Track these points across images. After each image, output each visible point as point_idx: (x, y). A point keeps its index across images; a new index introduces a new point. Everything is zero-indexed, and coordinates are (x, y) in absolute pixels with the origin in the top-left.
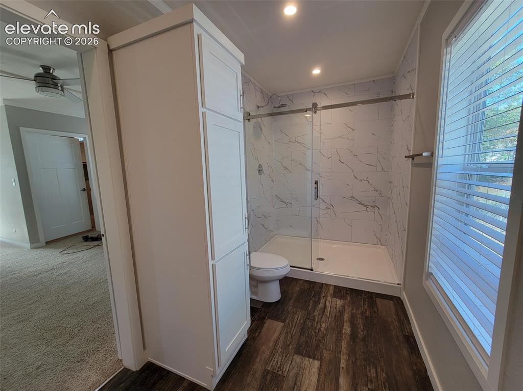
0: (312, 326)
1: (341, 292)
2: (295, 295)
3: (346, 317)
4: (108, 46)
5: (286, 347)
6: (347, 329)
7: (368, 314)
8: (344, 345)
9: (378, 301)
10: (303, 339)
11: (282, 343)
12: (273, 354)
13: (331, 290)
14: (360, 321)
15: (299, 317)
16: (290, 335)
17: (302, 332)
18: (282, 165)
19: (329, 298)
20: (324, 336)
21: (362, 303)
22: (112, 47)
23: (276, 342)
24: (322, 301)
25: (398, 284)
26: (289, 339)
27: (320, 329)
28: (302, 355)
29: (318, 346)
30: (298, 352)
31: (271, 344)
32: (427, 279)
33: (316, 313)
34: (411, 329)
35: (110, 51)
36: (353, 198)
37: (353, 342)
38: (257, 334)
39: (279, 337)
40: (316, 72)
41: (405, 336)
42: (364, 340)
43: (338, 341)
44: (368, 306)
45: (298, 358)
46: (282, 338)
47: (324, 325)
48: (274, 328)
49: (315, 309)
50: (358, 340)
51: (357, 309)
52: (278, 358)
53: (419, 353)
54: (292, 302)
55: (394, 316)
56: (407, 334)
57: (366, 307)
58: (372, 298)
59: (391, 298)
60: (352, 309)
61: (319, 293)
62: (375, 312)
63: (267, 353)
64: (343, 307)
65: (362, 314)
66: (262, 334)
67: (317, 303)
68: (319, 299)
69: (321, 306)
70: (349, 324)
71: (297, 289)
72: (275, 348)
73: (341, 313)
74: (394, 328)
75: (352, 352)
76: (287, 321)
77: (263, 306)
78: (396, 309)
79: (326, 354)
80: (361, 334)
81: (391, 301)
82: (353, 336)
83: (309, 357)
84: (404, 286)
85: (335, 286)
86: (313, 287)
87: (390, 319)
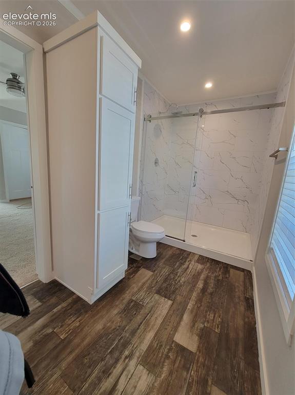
0: (174, 278)
1: (203, 259)
2: (167, 257)
3: (202, 277)
4: (43, 49)
5: (150, 288)
6: (200, 285)
7: (220, 278)
8: (195, 294)
9: (232, 271)
10: (165, 285)
11: (148, 285)
12: (139, 290)
13: (196, 258)
14: (212, 281)
15: (166, 271)
16: (155, 281)
17: (165, 280)
18: (175, 161)
19: (193, 262)
20: (181, 286)
21: (218, 269)
22: (45, 50)
23: (144, 284)
24: (187, 263)
25: (251, 261)
26: (154, 283)
27: (179, 281)
28: (160, 295)
29: (174, 292)
30: (158, 292)
31: (140, 284)
32: (268, 253)
33: (180, 270)
34: (252, 294)
35: (45, 53)
36: (228, 192)
37: (203, 294)
38: (132, 276)
39: (147, 281)
40: (209, 85)
41: (245, 297)
42: (211, 294)
43: (191, 291)
44: (222, 273)
45: (157, 297)
46: (149, 282)
47: (183, 279)
48: (145, 275)
49: (180, 267)
50: (206, 293)
51: (213, 273)
52: (142, 294)
53: (254, 311)
54: (164, 260)
55: (241, 283)
56: (248, 296)
57: (220, 273)
58: (227, 268)
59: (243, 270)
60: (209, 273)
61: (186, 258)
62: (226, 277)
63: (136, 289)
64: (202, 270)
65: (215, 277)
66: (135, 277)
67: (182, 264)
68: (185, 262)
69: (185, 266)
70: (203, 282)
71: (170, 252)
72: (142, 287)
73: (199, 274)
74: (239, 290)
75: (199, 300)
76: (156, 272)
77: (141, 259)
78: (245, 279)
79: (179, 298)
80: (210, 290)
81: (242, 273)
82: (204, 290)
83: (165, 297)
84: (255, 263)
85: (200, 255)
86: (183, 253)
87: (237, 284)
